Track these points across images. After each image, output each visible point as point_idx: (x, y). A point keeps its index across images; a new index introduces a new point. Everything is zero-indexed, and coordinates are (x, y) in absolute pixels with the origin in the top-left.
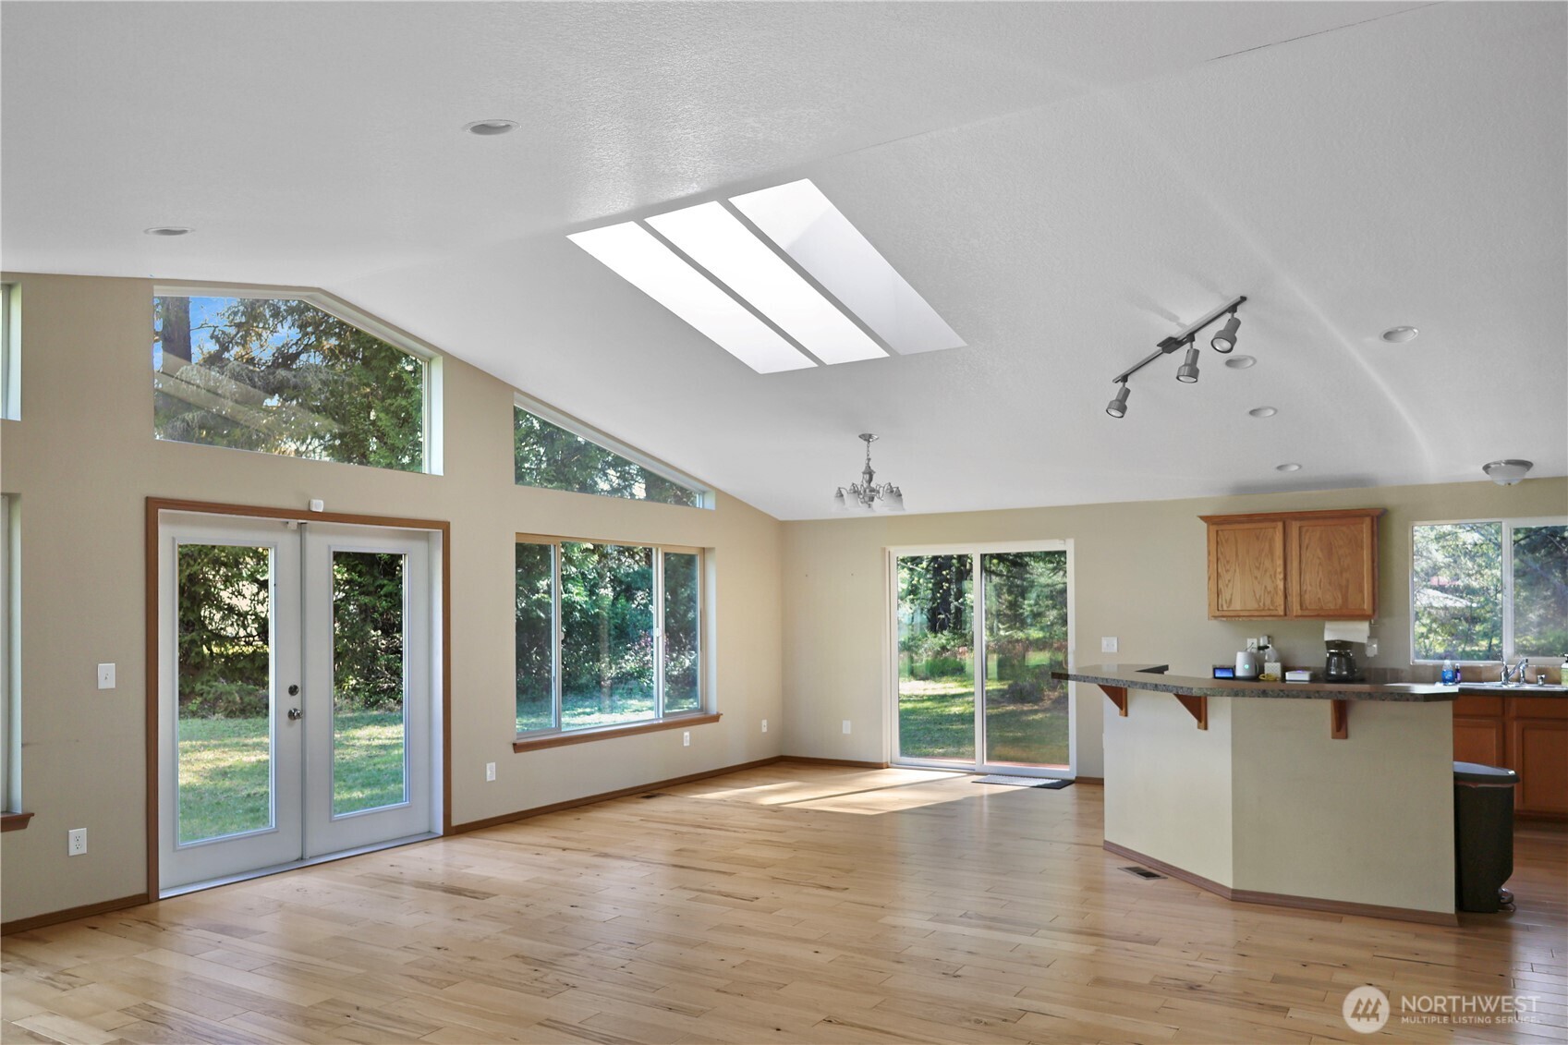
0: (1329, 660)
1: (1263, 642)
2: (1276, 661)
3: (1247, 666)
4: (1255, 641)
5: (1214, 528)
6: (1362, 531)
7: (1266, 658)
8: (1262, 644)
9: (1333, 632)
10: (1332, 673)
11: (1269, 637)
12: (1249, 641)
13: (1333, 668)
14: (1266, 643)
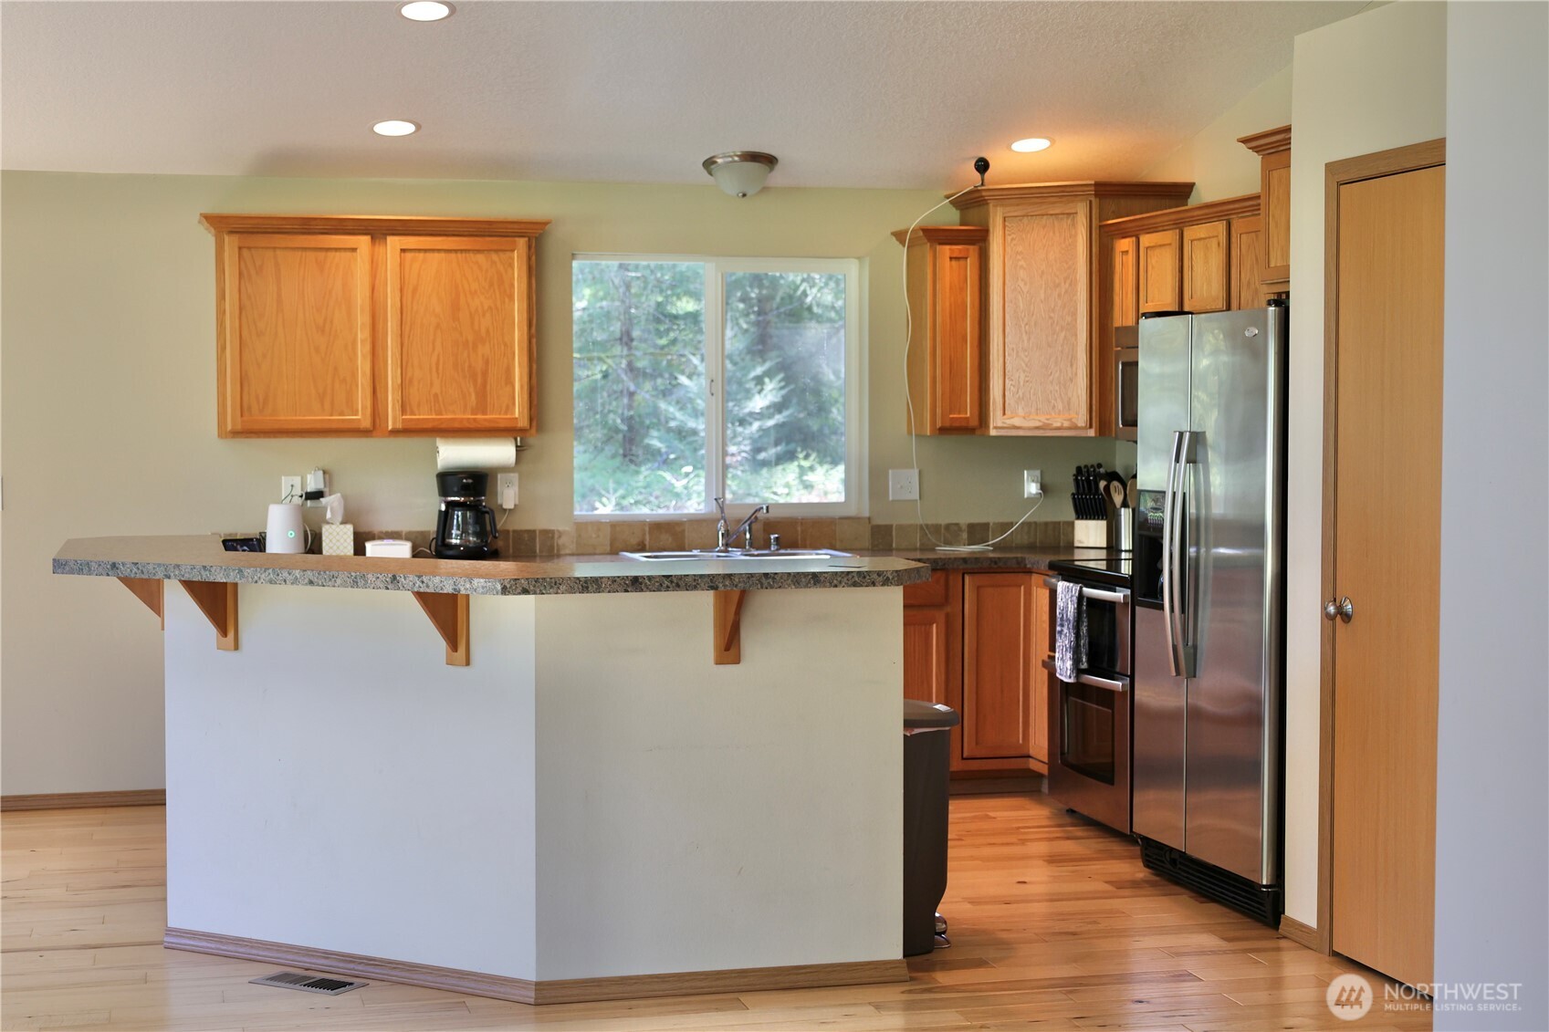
0: (445, 519)
1: (313, 483)
2: (344, 522)
3: (292, 534)
4: (297, 481)
5: (231, 242)
6: (511, 266)
7: (329, 515)
8: (311, 488)
9: (455, 454)
10: (454, 541)
11: (324, 472)
12: (286, 483)
13: (454, 532)
14: (320, 486)
